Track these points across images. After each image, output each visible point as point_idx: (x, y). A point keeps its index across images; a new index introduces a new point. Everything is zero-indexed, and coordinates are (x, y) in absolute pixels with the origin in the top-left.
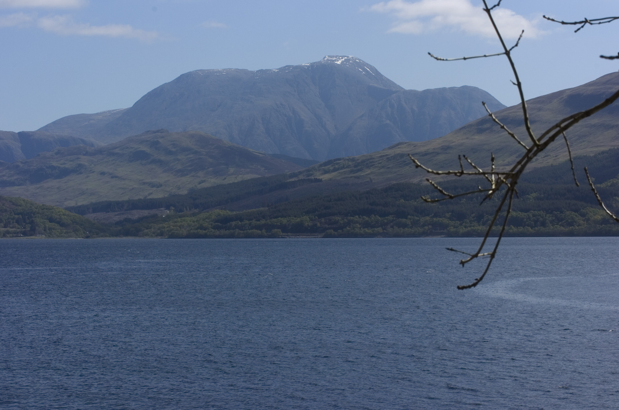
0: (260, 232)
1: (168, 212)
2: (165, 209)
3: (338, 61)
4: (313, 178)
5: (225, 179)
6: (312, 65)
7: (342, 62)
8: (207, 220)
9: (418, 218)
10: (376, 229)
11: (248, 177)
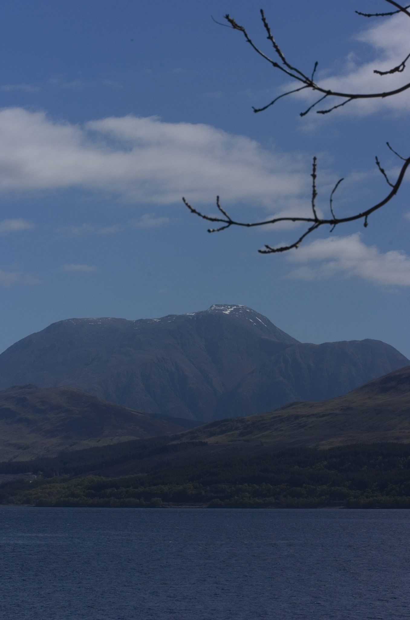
0: (138, 500)
1: (36, 476)
2: (33, 474)
3: (227, 310)
4: (197, 441)
5: (100, 440)
6: (198, 315)
7: (231, 312)
8: (79, 487)
9: (314, 487)
10: (267, 499)
11: (125, 439)
